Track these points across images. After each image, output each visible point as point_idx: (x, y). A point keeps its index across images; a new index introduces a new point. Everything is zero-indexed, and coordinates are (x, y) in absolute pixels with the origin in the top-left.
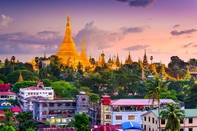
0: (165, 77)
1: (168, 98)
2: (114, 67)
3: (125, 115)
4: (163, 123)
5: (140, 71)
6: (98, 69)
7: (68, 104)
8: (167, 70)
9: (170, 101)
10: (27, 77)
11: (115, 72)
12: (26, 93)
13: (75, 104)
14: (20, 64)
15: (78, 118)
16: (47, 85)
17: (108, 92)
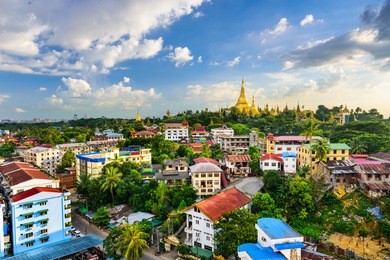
0: (313, 121)
1: (317, 135)
2: (276, 114)
3: (284, 147)
4: (313, 153)
5: (295, 116)
6: (263, 115)
7: (243, 139)
8: (315, 116)
9: (320, 138)
10: (215, 121)
11: (276, 117)
12: (215, 132)
13: (248, 139)
14: (211, 113)
15: (251, 148)
16: (229, 126)
17: (271, 132)
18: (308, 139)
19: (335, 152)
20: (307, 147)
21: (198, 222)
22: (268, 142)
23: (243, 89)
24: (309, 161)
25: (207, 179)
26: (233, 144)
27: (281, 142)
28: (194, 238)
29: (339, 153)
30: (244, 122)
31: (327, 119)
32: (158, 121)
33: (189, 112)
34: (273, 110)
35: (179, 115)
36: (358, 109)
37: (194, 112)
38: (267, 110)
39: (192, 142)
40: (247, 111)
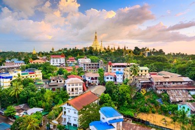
0: (132, 55)
1: (133, 63)
2: (113, 51)
3: (117, 69)
4: (131, 72)
5: (123, 52)
6: (107, 52)
7: (96, 65)
8: (133, 52)
10: (80, 54)
11: (113, 53)
12: (80, 60)
14: (78, 50)
15: (99, 70)
16: (88, 57)
17: (111, 60)
18: (129, 65)
19: (142, 71)
20: (128, 68)
21: (69, 111)
22: (109, 66)
23: (96, 37)
24: (129, 76)
25: (75, 87)
26: (90, 68)
27: (115, 66)
28: (67, 121)
29: (144, 72)
30: (96, 55)
31: (139, 54)
32: (46, 54)
33: (65, 49)
34: (112, 49)
35: (60, 51)
36: (154, 49)
37: (68, 49)
38: (109, 49)
39: (67, 66)
40: (98, 49)
